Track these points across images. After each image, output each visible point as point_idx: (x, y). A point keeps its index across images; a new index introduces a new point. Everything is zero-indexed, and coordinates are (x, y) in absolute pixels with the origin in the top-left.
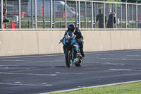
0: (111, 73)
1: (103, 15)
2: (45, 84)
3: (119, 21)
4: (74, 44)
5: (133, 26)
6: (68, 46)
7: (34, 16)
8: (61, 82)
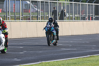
0: (62, 51)
1: (56, 11)
2: (16, 59)
3: (68, 15)
4: (53, 30)
5: (77, 18)
6: (49, 32)
7: (9, 12)
8: (27, 58)
